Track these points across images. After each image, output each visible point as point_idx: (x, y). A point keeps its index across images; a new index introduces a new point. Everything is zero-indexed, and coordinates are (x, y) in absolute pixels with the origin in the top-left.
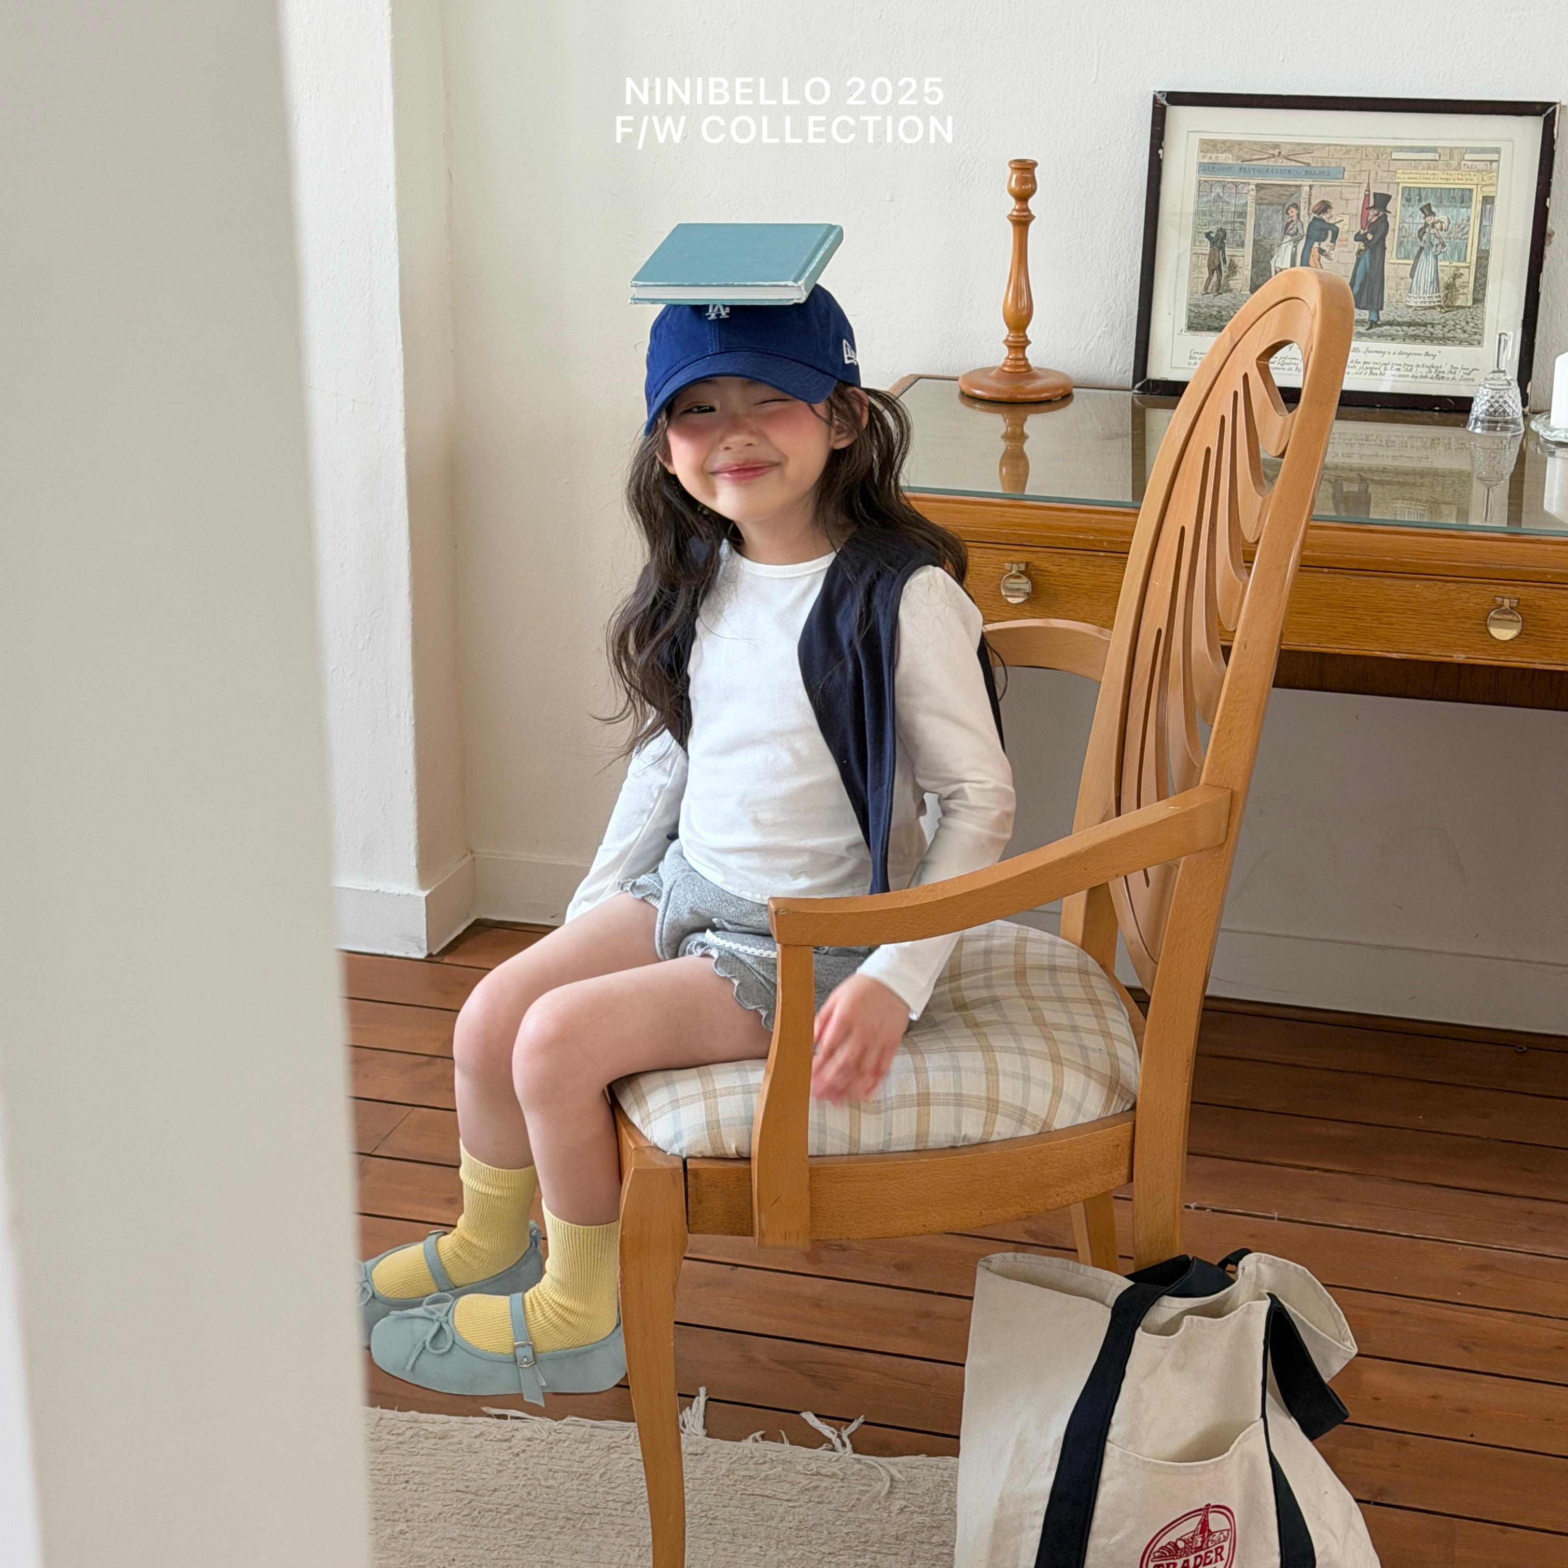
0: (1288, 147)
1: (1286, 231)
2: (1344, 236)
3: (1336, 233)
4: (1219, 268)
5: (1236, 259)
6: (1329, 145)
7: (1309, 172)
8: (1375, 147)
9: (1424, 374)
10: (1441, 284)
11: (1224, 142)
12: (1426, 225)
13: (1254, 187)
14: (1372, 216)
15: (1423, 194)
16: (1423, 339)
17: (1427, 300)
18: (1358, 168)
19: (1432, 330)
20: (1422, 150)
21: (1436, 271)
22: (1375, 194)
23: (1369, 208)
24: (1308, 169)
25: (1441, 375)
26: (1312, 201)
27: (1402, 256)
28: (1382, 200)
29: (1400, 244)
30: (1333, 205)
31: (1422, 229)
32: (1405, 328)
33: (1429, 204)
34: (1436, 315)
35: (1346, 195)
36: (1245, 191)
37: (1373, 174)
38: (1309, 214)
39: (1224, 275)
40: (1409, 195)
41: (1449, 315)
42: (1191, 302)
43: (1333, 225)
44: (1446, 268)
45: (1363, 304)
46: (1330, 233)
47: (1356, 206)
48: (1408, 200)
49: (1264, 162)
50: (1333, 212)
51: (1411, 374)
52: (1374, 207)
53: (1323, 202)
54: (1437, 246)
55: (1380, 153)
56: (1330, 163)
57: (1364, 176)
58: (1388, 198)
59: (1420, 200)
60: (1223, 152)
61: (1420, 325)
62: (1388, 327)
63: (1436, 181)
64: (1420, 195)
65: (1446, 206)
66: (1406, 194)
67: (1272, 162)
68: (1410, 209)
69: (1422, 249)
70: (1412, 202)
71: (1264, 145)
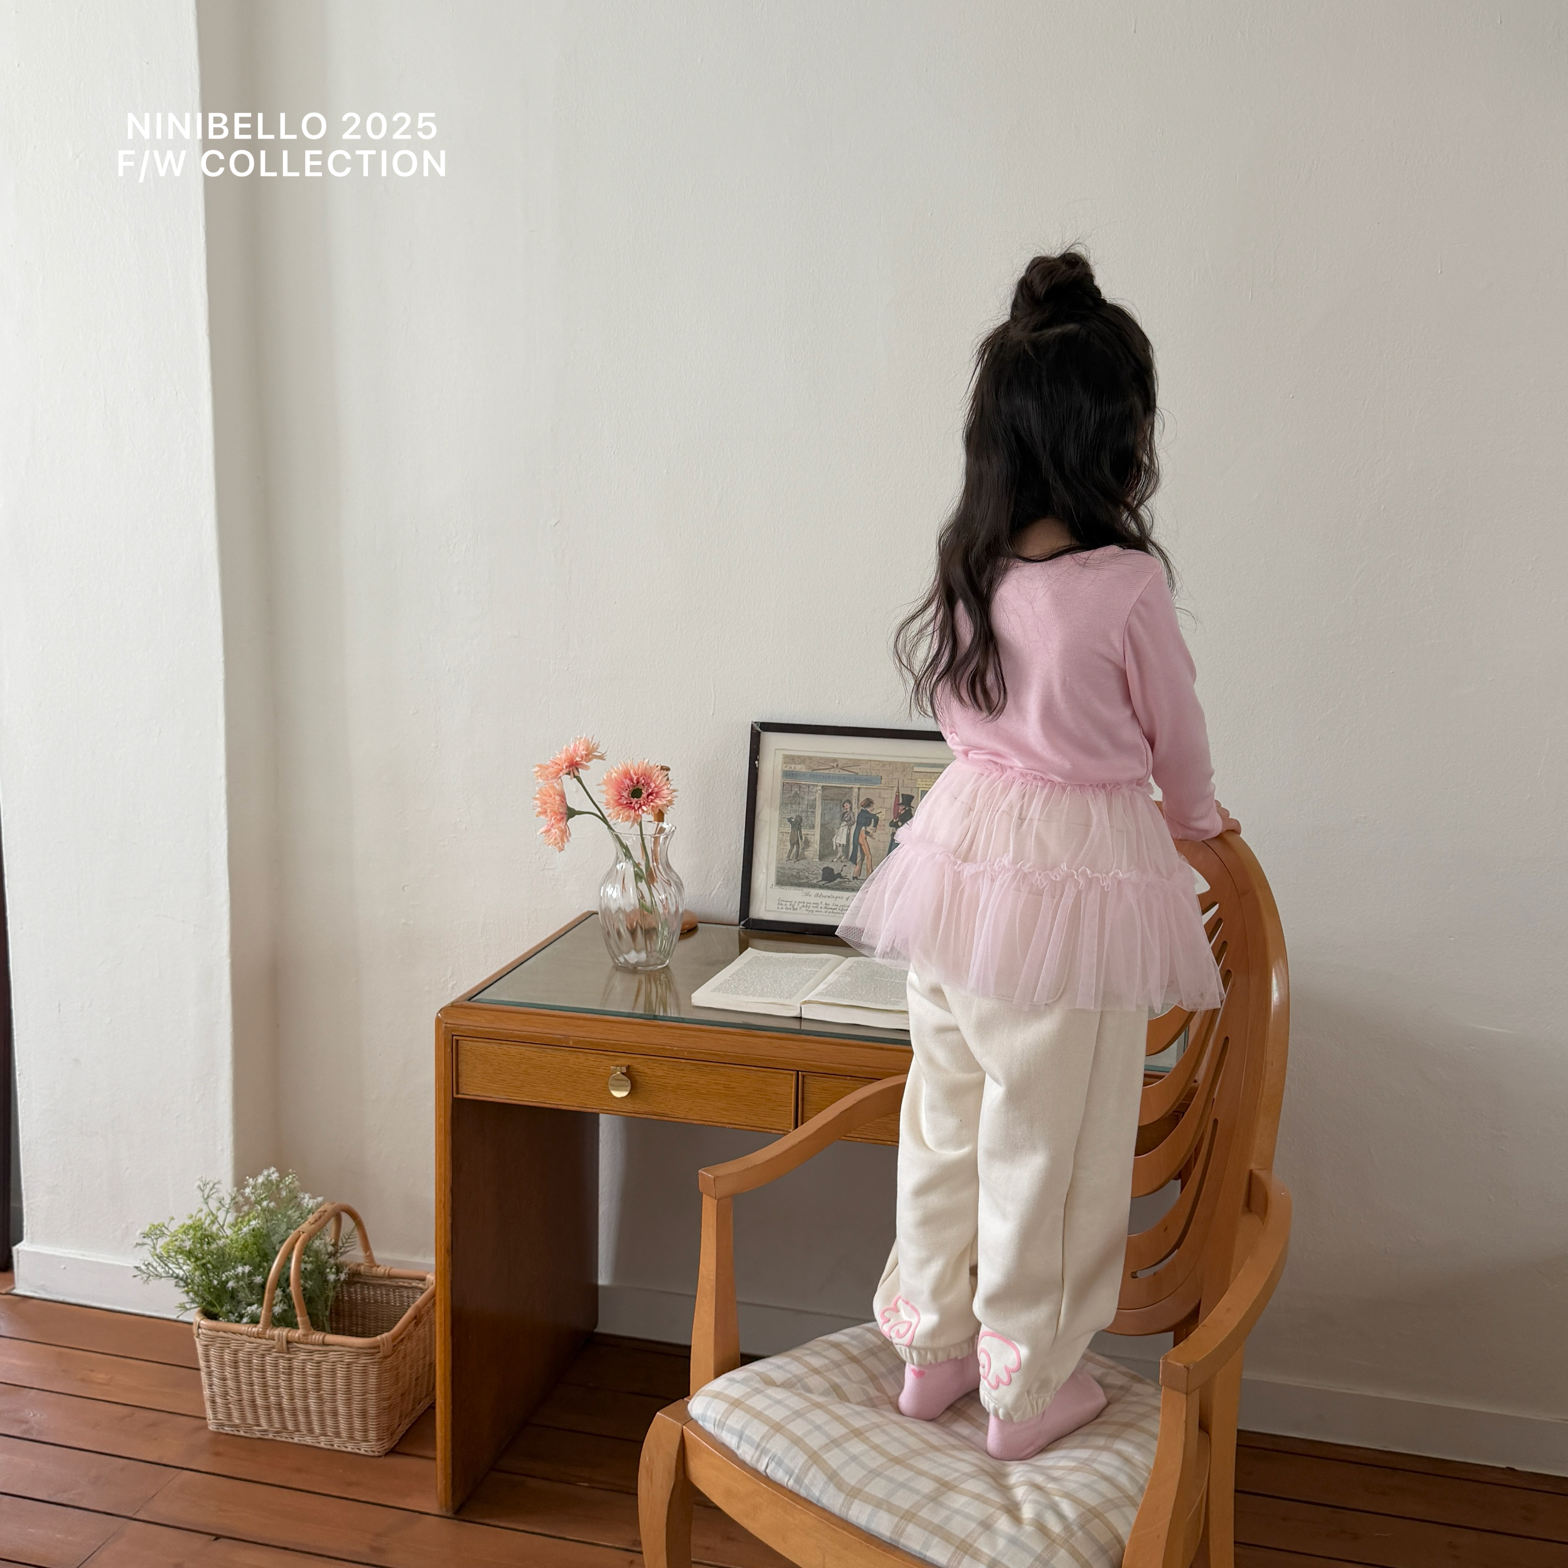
0: (843, 761)
1: (843, 819)
2: (883, 823)
5: (809, 837)
6: (871, 761)
7: (857, 779)
8: (902, 763)
11: (799, 757)
13: (820, 788)
18: (890, 777)
22: (902, 795)
24: (857, 776)
35: (884, 796)
36: (814, 790)
37: (901, 782)
42: (779, 866)
47: (890, 802)
49: (827, 771)
50: (874, 806)
52: (902, 804)
53: (868, 799)
55: (905, 767)
56: (871, 772)
57: (895, 783)
60: (799, 764)
67: (832, 771)
71: (827, 760)
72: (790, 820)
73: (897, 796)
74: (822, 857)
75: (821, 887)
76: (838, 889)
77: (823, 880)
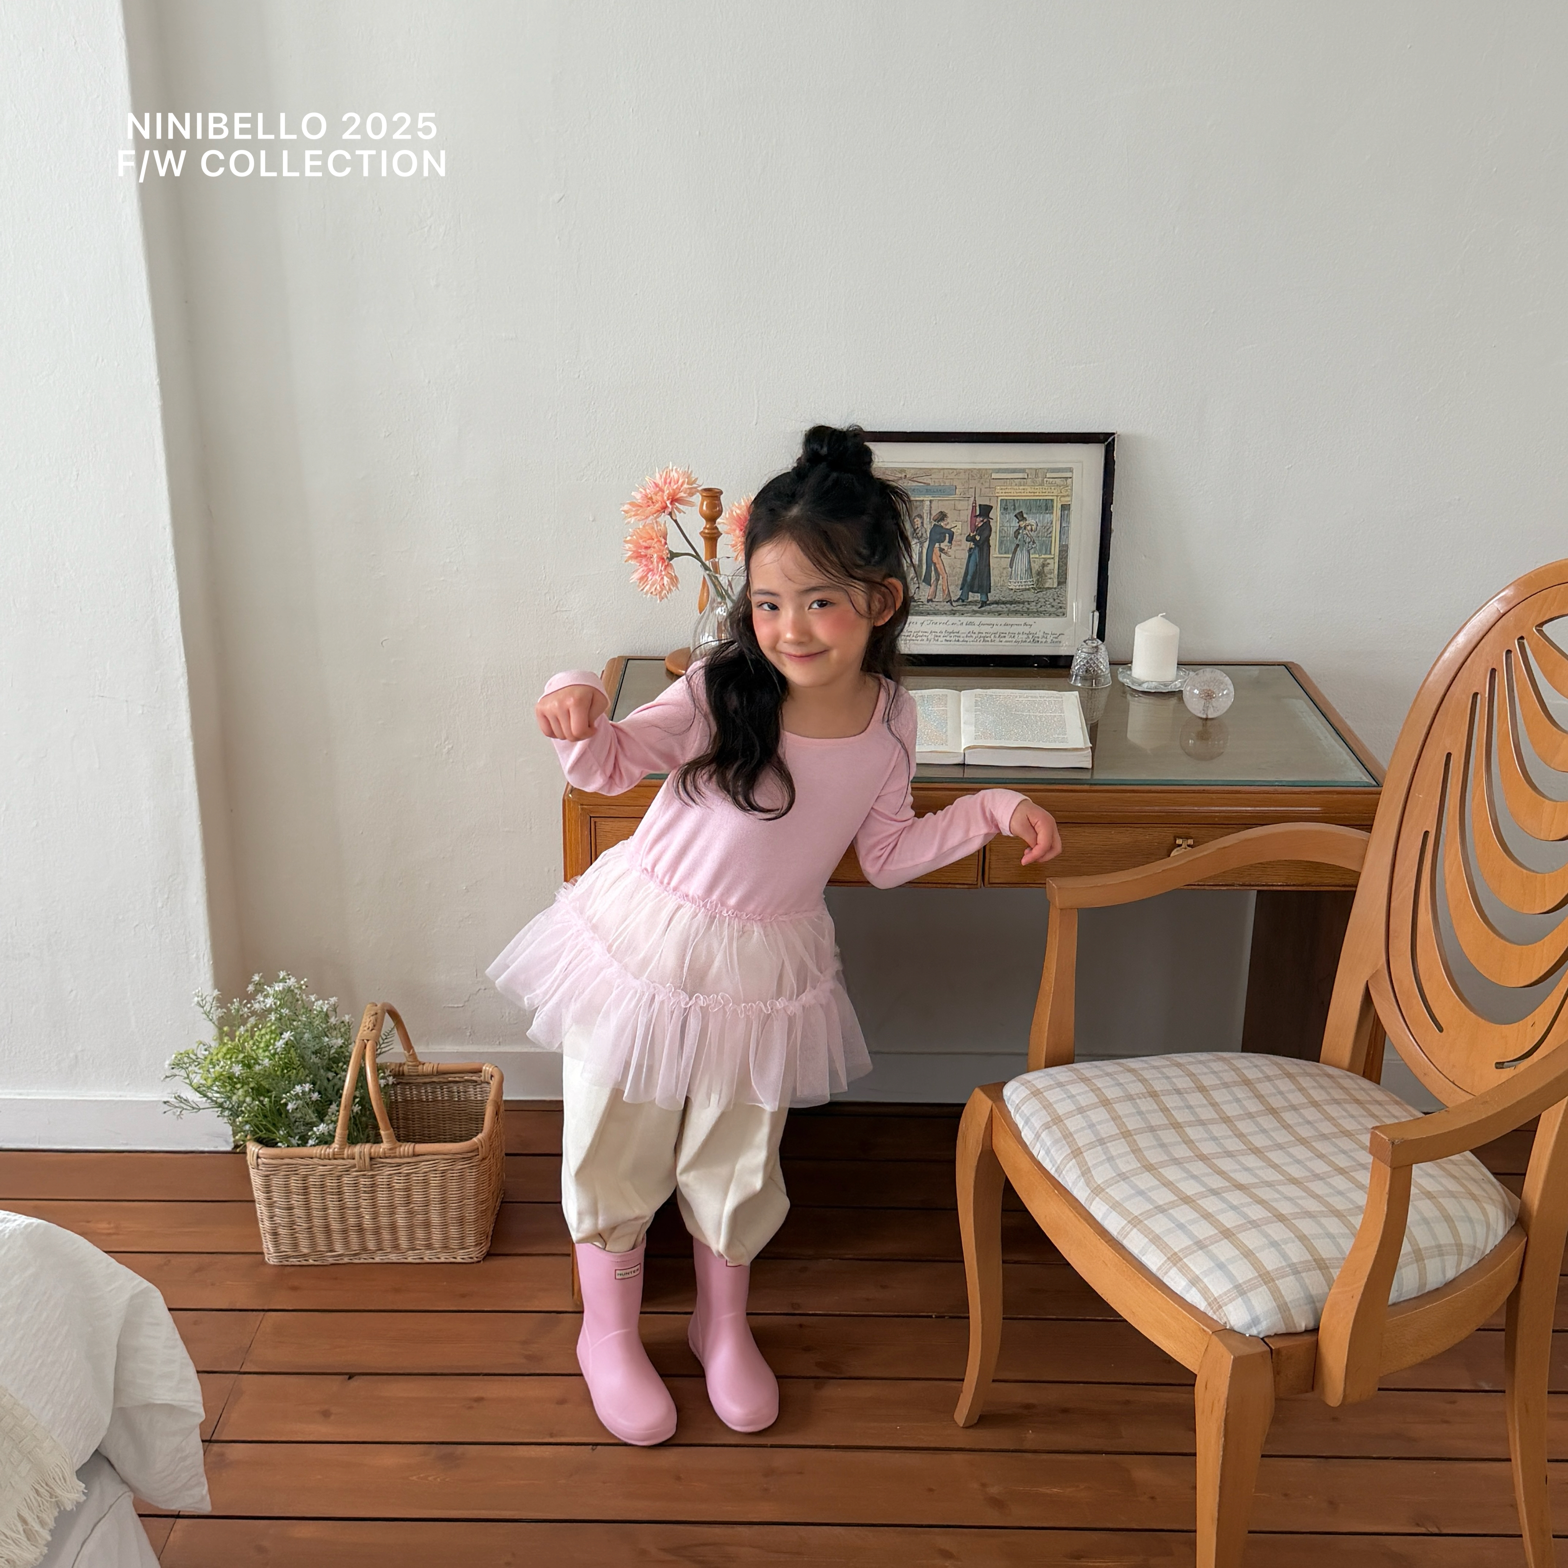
0: (912, 471)
2: (959, 538)
6: (944, 469)
7: (929, 490)
8: (979, 469)
9: (1024, 640)
10: (1034, 571)
12: (1020, 528)
14: (979, 522)
16: (1021, 613)
17: (1023, 584)
18: (966, 486)
19: (1028, 606)
20: (1014, 471)
21: (1029, 562)
22: (980, 505)
23: (977, 516)
24: (929, 487)
25: (1036, 639)
26: (932, 512)
28: (986, 510)
29: (1001, 543)
30: (948, 515)
32: (1008, 606)
34: (1030, 595)
35: (959, 508)
37: (978, 491)
38: (931, 523)
40: (1006, 506)
41: (1040, 595)
43: (950, 530)
45: (976, 589)
46: (947, 535)
47: (966, 515)
48: (1006, 509)
50: (949, 520)
51: (1014, 640)
52: (980, 515)
53: (941, 512)
54: (1029, 543)
55: (982, 474)
56: (944, 482)
57: (971, 493)
58: (990, 508)
59: (1014, 509)
61: (1019, 603)
63: (1025, 494)
66: (1003, 505)
69: (1018, 545)
71: (893, 471)
73: (974, 507)
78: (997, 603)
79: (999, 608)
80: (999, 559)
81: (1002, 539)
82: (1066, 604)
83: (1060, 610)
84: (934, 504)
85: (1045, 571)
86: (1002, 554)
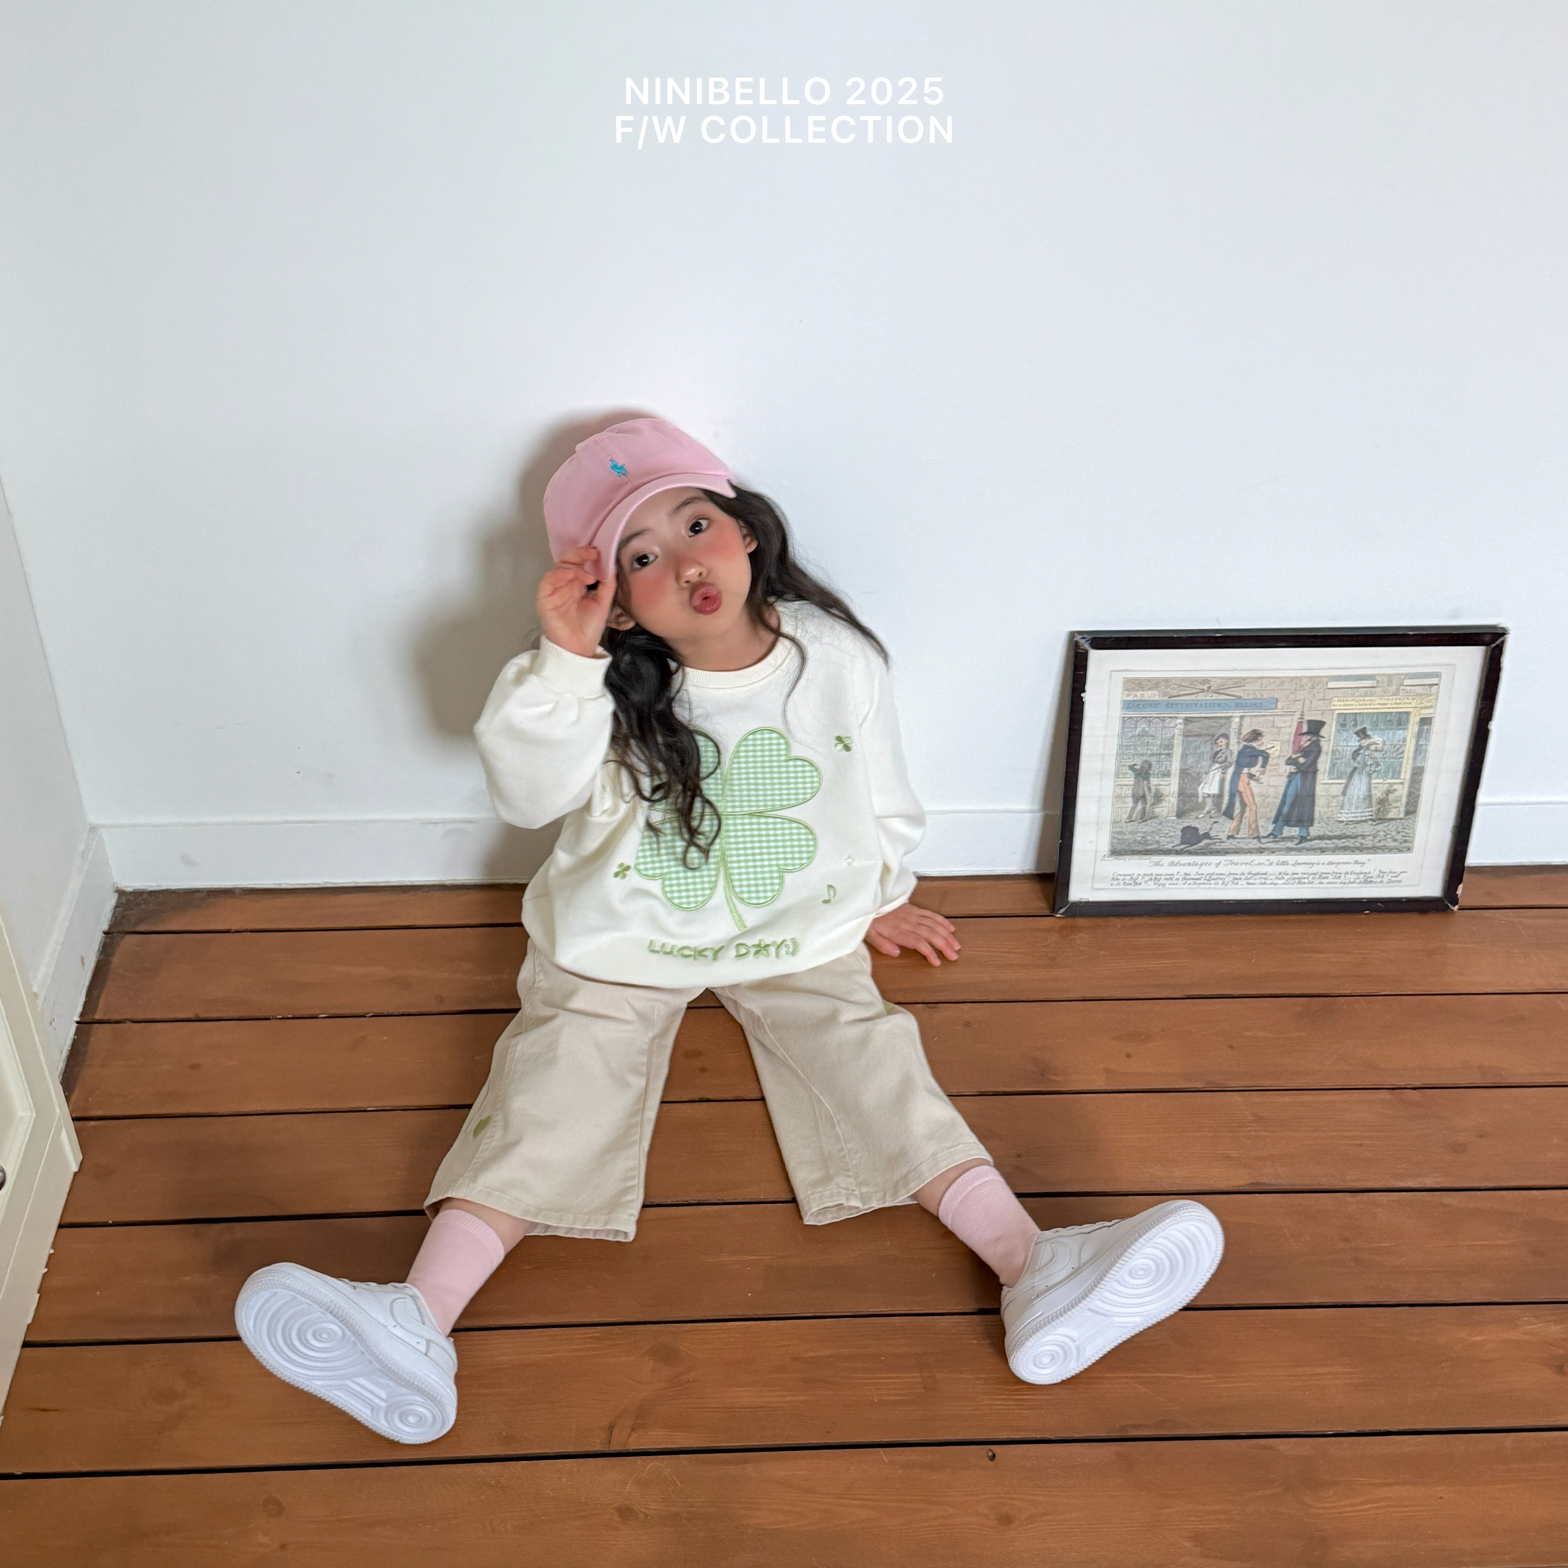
0: (1218, 681)
3: (1266, 758)
4: (1144, 797)
6: (1262, 678)
7: (1239, 703)
8: (1311, 678)
9: (1352, 880)
11: (1149, 680)
12: (1361, 747)
13: (1181, 721)
15: (1359, 719)
16: (1352, 850)
18: (1292, 697)
19: (1362, 841)
20: (1359, 678)
21: (1369, 790)
22: (1309, 722)
24: (1239, 701)
25: (1369, 880)
27: (1335, 775)
28: (1316, 727)
29: (1333, 765)
31: (1356, 751)
32: (1335, 841)
33: (1365, 728)
34: (1366, 829)
35: (1282, 725)
36: (1172, 725)
37: (1307, 703)
38: (1239, 743)
39: (1149, 803)
40: (1344, 721)
41: (1380, 827)
42: (1114, 830)
43: (1263, 751)
44: (1380, 785)
47: (1289, 733)
48: (1343, 725)
49: (1193, 697)
51: (1339, 882)
53: (1255, 730)
54: (1371, 765)
55: (1316, 683)
56: (1263, 695)
57: (1298, 706)
58: (1321, 724)
60: (1150, 689)
61: (1350, 837)
62: (1318, 841)
63: (1372, 706)
64: (1355, 720)
65: (1382, 730)
66: (1340, 720)
67: (1201, 697)
68: (1345, 734)
69: (1355, 769)
70: (1348, 727)
71: (1192, 681)
72: (1132, 767)
74: (1180, 814)
75: (1178, 853)
76: (1204, 854)
77: (1182, 843)
78: (1320, 838)
79: (1323, 844)
80: (1327, 786)
81: (1335, 761)
82: (1413, 837)
83: (1406, 845)
84: (1246, 721)
85: (1390, 800)
86: (1333, 779)
